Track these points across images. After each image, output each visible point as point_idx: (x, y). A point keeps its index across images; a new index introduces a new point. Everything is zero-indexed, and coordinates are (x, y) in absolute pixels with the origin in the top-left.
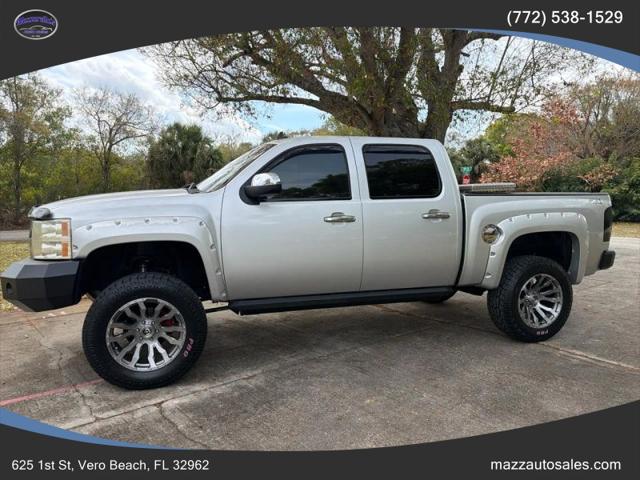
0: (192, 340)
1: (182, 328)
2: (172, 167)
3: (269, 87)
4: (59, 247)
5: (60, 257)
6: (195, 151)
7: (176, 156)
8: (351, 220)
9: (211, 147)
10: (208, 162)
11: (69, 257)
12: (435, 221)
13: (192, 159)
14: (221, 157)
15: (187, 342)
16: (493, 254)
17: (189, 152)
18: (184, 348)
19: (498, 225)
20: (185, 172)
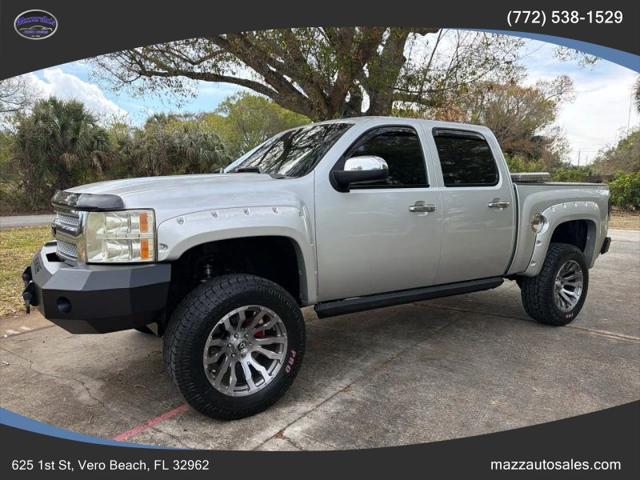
0: (294, 352)
1: (282, 339)
2: (48, 148)
3: (194, 64)
4: (137, 247)
5: (138, 259)
6: (77, 131)
7: (53, 136)
8: (432, 210)
9: (96, 127)
10: (93, 143)
11: (150, 259)
12: (496, 210)
13: (74, 140)
14: (107, 139)
15: (289, 355)
16: (539, 242)
17: (69, 131)
18: (286, 362)
19: (543, 214)
20: (66, 155)
